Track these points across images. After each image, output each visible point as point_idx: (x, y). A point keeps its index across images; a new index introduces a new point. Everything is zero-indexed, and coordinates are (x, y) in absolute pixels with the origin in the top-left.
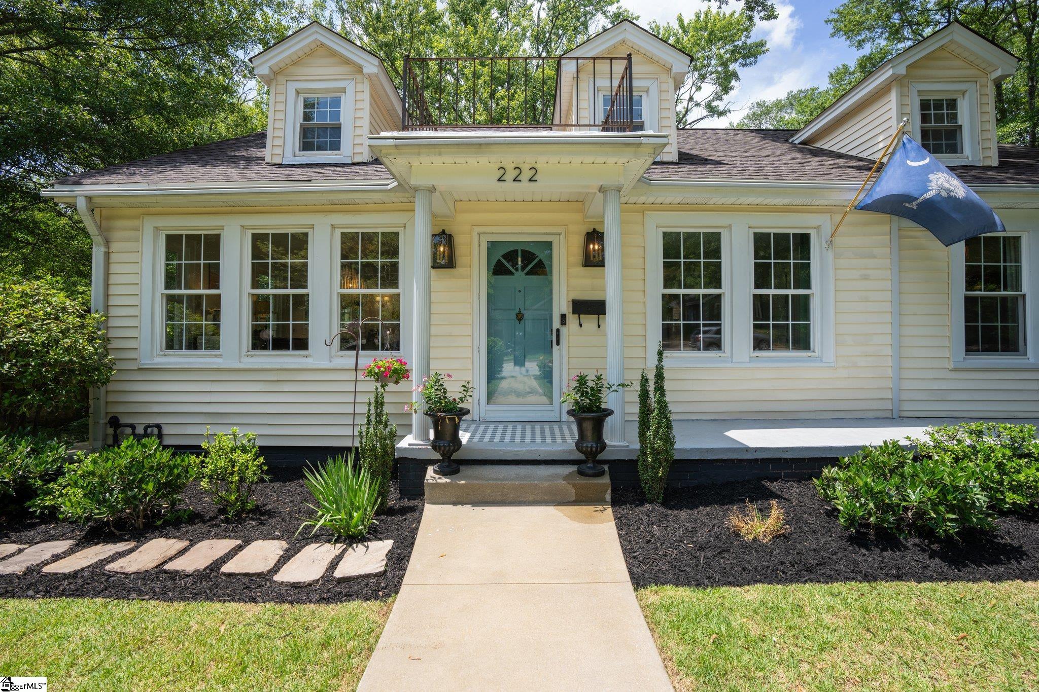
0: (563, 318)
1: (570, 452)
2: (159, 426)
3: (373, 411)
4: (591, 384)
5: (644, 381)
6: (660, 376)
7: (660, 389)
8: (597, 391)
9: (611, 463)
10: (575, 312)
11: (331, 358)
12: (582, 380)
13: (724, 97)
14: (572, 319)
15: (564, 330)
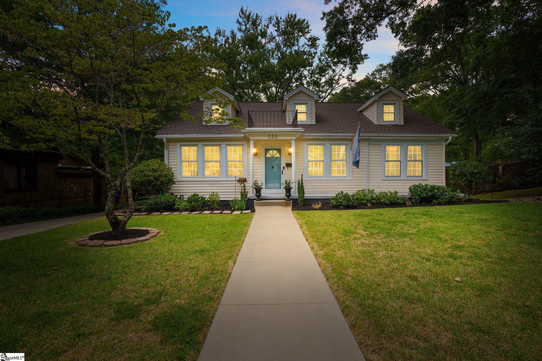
0: (284, 167)
1: (284, 197)
2: (183, 196)
3: (243, 188)
4: (288, 182)
5: (299, 181)
6: (302, 180)
7: (302, 183)
8: (289, 183)
9: (293, 199)
10: (286, 166)
11: (226, 178)
12: (286, 181)
13: (353, 75)
14: (286, 168)
15: (284, 171)
